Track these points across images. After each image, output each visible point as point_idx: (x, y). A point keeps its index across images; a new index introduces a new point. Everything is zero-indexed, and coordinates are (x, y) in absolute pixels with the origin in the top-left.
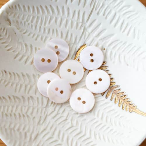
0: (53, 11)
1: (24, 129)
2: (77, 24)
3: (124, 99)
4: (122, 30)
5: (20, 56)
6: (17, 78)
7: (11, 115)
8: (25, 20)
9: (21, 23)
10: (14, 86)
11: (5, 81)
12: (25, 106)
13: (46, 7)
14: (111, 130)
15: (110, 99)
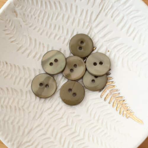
0: (61, 8)
1: (18, 123)
2: (84, 22)
3: (123, 104)
4: (128, 35)
5: (23, 49)
6: (18, 71)
7: (6, 107)
8: (32, 13)
9: (28, 16)
10: (14, 78)
12: (22, 100)
13: (55, 3)
14: (105, 134)
15: (109, 102)
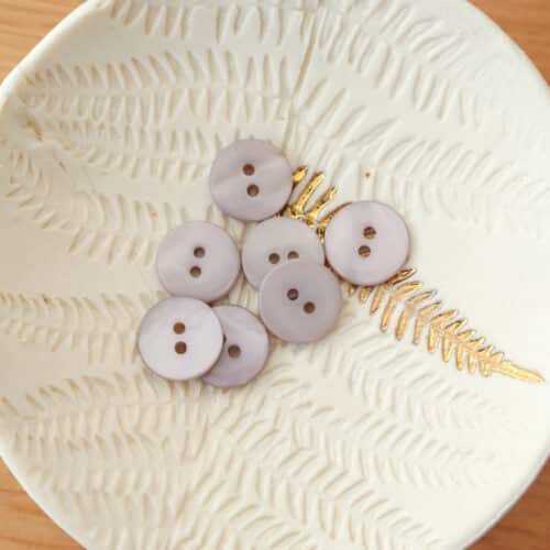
0: (177, 71)
1: (137, 485)
2: (265, 101)
3: (459, 335)
4: (421, 101)
5: (89, 239)
7: (87, 444)
9: (76, 125)
10: (84, 343)
11: (51, 332)
12: (129, 406)
13: (153, 61)
14: (431, 444)
15: (411, 338)
